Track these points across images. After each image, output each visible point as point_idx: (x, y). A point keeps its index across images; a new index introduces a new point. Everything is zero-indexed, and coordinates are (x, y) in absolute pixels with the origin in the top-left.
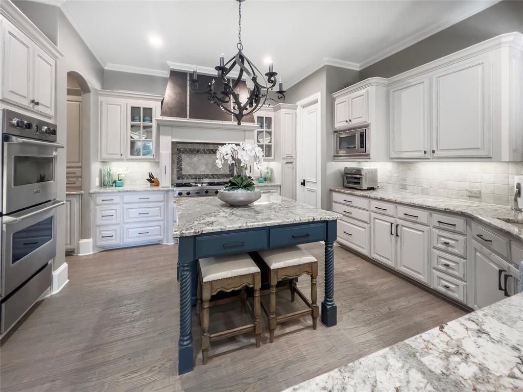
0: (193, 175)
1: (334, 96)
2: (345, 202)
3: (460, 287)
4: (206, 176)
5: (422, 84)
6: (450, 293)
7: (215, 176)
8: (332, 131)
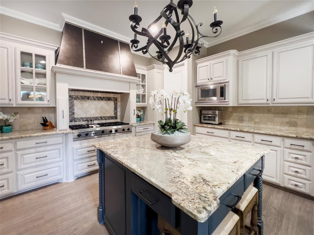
0: (85, 118)
1: (197, 62)
2: (207, 133)
3: (306, 185)
4: (96, 119)
5: (266, 57)
6: (298, 189)
7: (103, 118)
8: (195, 85)
